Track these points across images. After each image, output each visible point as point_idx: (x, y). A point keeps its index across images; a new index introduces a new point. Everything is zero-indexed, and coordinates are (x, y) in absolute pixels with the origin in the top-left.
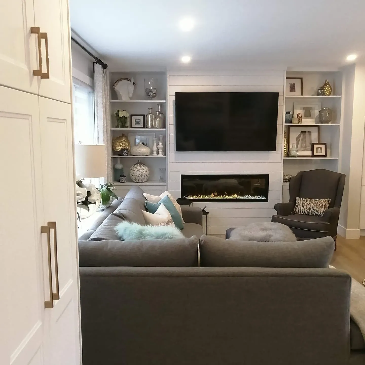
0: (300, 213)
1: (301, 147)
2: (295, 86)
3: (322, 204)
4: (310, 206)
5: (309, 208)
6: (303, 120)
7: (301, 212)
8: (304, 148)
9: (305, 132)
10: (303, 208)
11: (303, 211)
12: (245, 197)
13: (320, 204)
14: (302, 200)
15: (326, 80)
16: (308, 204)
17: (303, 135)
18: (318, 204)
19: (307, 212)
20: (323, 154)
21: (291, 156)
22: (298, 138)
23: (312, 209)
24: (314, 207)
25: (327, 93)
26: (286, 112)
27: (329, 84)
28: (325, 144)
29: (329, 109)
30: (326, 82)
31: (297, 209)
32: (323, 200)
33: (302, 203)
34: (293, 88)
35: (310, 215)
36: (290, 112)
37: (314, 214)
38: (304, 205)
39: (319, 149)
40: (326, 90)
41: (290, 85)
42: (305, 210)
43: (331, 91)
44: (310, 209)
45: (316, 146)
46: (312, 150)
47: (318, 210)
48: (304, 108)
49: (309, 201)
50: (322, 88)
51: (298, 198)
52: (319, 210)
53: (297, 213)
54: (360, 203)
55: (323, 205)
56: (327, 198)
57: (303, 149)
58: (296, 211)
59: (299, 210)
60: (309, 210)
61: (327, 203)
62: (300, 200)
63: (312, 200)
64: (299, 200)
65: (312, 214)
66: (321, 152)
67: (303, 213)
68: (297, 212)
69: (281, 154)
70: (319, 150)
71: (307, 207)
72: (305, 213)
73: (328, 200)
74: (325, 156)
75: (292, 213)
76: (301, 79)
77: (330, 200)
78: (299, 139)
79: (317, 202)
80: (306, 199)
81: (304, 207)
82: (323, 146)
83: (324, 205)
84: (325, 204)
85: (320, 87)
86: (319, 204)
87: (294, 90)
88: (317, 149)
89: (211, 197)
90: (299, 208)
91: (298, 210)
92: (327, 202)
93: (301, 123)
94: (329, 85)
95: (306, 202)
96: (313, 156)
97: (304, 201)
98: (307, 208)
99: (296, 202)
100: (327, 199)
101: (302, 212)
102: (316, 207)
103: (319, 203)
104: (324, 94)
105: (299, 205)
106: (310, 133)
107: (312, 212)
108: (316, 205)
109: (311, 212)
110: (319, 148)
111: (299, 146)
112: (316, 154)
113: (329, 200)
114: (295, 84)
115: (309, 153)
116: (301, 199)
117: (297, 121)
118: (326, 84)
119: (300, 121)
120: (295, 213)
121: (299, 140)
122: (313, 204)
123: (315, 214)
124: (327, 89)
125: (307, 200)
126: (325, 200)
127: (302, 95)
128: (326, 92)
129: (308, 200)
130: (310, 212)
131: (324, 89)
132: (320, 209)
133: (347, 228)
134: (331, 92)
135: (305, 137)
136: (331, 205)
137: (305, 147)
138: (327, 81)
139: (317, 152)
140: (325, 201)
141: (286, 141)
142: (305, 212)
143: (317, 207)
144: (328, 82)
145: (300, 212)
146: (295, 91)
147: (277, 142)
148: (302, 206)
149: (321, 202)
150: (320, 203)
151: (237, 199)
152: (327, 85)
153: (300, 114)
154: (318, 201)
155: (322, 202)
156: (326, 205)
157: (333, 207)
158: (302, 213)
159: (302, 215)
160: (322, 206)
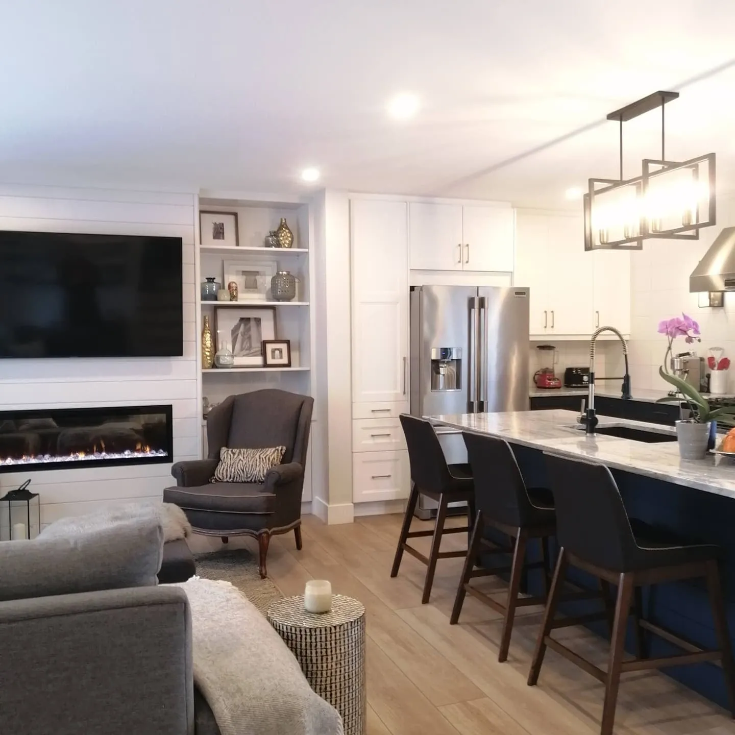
0: (225, 480)
1: (242, 349)
2: (223, 229)
3: (267, 458)
4: (245, 463)
5: (242, 468)
6: (240, 295)
7: (227, 477)
8: (247, 350)
9: (248, 319)
10: (232, 468)
11: (231, 476)
12: (124, 455)
13: (264, 459)
14: (230, 452)
15: (282, 220)
16: (240, 460)
17: (245, 325)
18: (260, 458)
19: (239, 475)
20: (285, 361)
21: (220, 366)
22: (234, 332)
23: (249, 469)
24: (252, 465)
25: (284, 244)
26: (207, 279)
27: (286, 225)
28: (288, 342)
29: (288, 274)
30: (282, 222)
31: (221, 471)
32: (270, 449)
33: (229, 457)
34: (220, 233)
35: (245, 481)
36: (214, 278)
37: (252, 479)
38: (234, 463)
39: (277, 352)
40: (281, 238)
41: (212, 226)
42: (235, 472)
43: (292, 238)
44: (245, 470)
45: (269, 347)
46: (264, 354)
47: (260, 471)
48: (244, 273)
49: (244, 453)
50: (275, 234)
51: (224, 450)
52: (262, 471)
53: (220, 479)
54: (352, 453)
55: (269, 459)
56: (279, 446)
57: (245, 352)
58: (219, 475)
59: (225, 474)
60: (243, 471)
61: (278, 455)
62: (227, 454)
63: (249, 452)
64: (225, 454)
65: (249, 480)
66: (281, 357)
67: (232, 479)
68: (221, 477)
69: (195, 362)
70: (277, 355)
71: (239, 465)
72: (235, 478)
73: (280, 448)
74: (289, 365)
75: (211, 480)
76: (236, 215)
77: (284, 448)
78: (237, 333)
79: (258, 456)
80: (238, 451)
81: (232, 466)
82: (284, 347)
83: (271, 459)
84: (274, 458)
85: (270, 232)
86: (262, 458)
87: (221, 235)
88: (273, 351)
89: (46, 460)
90: (224, 469)
91: (223, 474)
92: (278, 453)
93: (237, 301)
94: (287, 228)
95: (238, 455)
96: (266, 365)
97: (234, 454)
98: (240, 469)
99: (221, 457)
100: (277, 448)
101: (229, 476)
102: (256, 465)
103: (261, 456)
104: (278, 245)
105: (224, 464)
106: (258, 321)
107: (249, 476)
108: (257, 460)
109: (247, 476)
110: (276, 349)
111: (238, 346)
112: (270, 361)
113: (282, 450)
114: (223, 224)
115: (258, 360)
116: (228, 451)
117: (227, 297)
118: (283, 226)
119: (233, 297)
120: (216, 481)
121: (237, 335)
122: (250, 460)
123: (254, 478)
124: (284, 237)
125: (240, 452)
126: (274, 449)
127: (237, 244)
128: (283, 242)
129: (242, 452)
130: (245, 476)
131: (280, 235)
132: (263, 467)
133: (330, 502)
134: (292, 242)
135: (249, 329)
136: (286, 458)
137: (250, 348)
138: (284, 221)
139: (273, 357)
140: (274, 452)
141: (210, 337)
142: (236, 476)
143: (258, 464)
144: (285, 223)
145: (225, 477)
146: (223, 239)
147: (184, 339)
148: (229, 466)
149: (266, 454)
150: (265, 456)
151: (104, 459)
152: (284, 229)
153: (233, 282)
154: (261, 452)
155: (268, 453)
156: (276, 460)
157: (290, 462)
158: (230, 478)
159: (230, 482)
160: (267, 461)
